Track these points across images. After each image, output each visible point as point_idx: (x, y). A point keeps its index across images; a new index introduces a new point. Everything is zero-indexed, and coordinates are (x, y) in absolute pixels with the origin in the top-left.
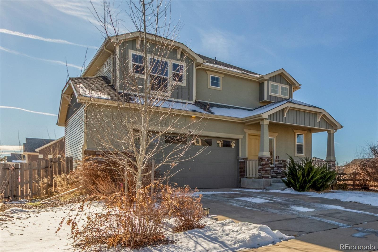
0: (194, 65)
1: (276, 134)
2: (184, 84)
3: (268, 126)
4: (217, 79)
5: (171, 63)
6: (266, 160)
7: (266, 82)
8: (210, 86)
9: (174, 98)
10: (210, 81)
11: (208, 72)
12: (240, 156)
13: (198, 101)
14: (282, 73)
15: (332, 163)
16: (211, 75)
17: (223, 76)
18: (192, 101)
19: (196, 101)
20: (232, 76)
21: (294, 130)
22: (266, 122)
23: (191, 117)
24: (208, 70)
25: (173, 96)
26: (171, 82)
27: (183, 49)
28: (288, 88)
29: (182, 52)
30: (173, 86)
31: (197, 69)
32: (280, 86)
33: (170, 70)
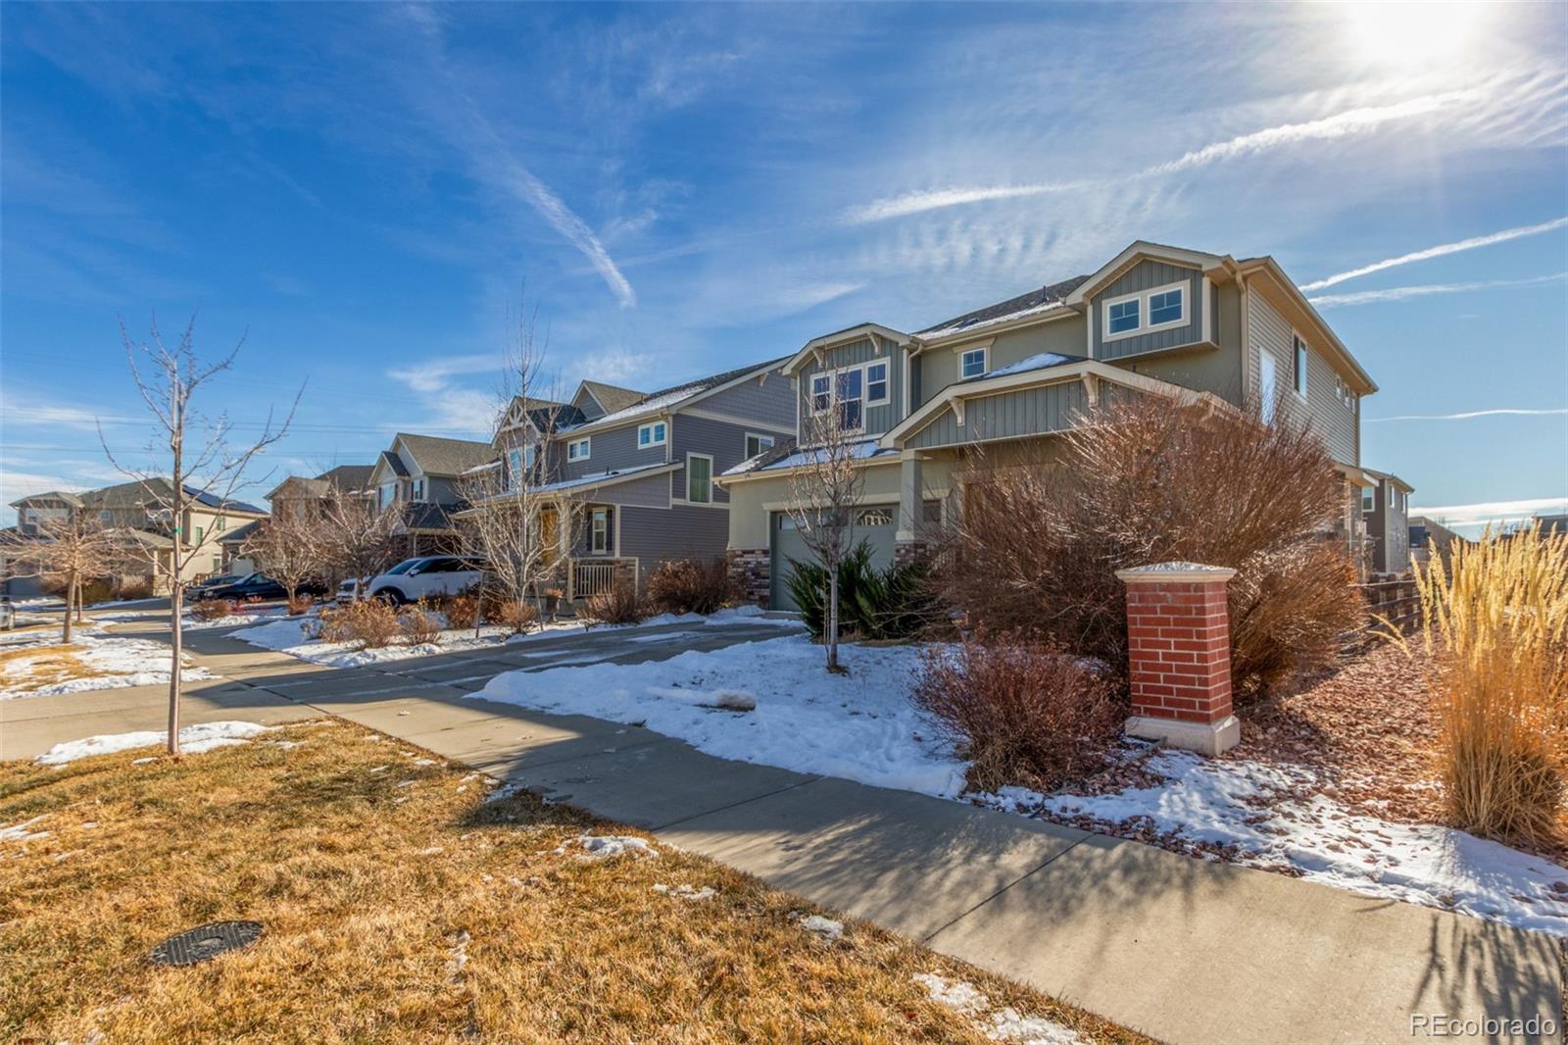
0: (905, 352)
2: (887, 399)
4: (980, 355)
5: (864, 367)
8: (963, 377)
9: (872, 433)
10: (963, 365)
11: (956, 350)
14: (1140, 256)
16: (961, 353)
17: (991, 342)
22: (908, 455)
25: (870, 431)
26: (867, 404)
27: (876, 335)
28: (1183, 287)
29: (883, 340)
30: (870, 411)
31: (913, 359)
32: (1144, 299)
33: (866, 384)
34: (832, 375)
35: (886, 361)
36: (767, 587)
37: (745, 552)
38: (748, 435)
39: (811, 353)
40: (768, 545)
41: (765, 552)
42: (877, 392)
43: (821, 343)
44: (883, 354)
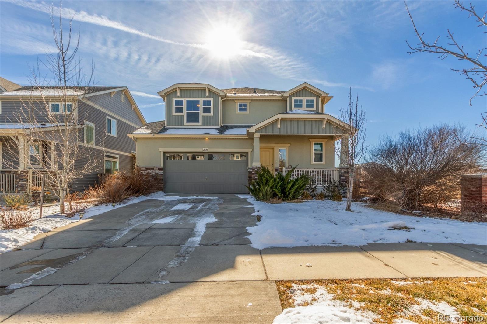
0: (220, 98)
1: (289, 145)
2: (212, 114)
3: (259, 138)
4: (245, 105)
5: (201, 100)
6: (256, 170)
7: (288, 99)
8: (238, 112)
9: (204, 125)
10: (238, 107)
11: (236, 101)
12: (249, 166)
13: (223, 125)
14: (305, 87)
15: (343, 170)
16: (238, 103)
17: (249, 101)
18: (218, 126)
19: (221, 126)
20: (258, 100)
21: (310, 139)
22: (257, 136)
23: (205, 138)
24: (235, 100)
25: (203, 125)
26: (201, 114)
27: (208, 88)
28: (314, 99)
29: (210, 91)
30: (203, 117)
31: (222, 101)
32: (304, 99)
33: (201, 106)
34: (185, 100)
35: (212, 99)
36: (162, 184)
37: (147, 169)
38: (107, 117)
39: (176, 88)
40: (162, 165)
41: (160, 169)
42: (207, 110)
43: (180, 86)
44: (210, 97)
